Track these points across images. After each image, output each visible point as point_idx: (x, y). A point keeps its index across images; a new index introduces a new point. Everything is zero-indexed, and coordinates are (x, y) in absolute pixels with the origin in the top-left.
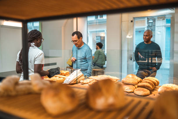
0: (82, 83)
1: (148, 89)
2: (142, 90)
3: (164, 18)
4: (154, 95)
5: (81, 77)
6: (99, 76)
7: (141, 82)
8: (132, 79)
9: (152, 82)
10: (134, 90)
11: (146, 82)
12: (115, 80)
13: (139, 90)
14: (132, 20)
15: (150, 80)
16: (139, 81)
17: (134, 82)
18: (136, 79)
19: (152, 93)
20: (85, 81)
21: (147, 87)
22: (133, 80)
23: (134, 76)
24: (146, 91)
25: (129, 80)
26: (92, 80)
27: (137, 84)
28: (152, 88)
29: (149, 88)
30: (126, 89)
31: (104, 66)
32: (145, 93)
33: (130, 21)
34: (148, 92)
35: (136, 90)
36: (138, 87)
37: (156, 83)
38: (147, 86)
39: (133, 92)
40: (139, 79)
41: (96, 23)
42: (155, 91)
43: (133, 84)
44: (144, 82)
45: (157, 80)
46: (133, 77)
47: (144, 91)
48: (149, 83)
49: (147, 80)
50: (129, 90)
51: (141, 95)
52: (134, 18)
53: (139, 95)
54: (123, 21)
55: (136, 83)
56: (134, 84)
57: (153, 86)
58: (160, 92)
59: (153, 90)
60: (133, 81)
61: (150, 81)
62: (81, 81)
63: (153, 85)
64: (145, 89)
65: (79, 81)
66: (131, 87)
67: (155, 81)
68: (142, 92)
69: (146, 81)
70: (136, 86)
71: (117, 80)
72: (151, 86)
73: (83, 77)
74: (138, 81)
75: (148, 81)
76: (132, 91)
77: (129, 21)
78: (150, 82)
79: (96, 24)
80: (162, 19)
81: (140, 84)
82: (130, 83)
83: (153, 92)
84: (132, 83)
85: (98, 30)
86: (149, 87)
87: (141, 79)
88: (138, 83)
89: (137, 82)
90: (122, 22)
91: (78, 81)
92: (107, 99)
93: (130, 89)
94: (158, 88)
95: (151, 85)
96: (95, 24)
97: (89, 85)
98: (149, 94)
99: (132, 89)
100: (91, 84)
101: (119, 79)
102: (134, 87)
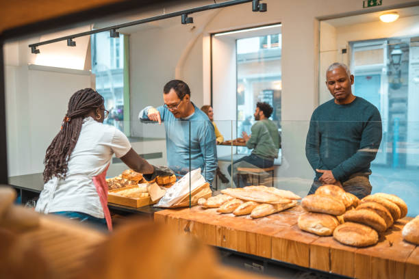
0: (203, 205)
1: (373, 228)
2: (356, 231)
4: (391, 245)
5: (203, 191)
6: (246, 188)
7: (355, 208)
8: (330, 199)
9: (386, 207)
10: (334, 230)
11: (369, 208)
12: (287, 201)
13: (346, 230)
14: (345, 48)
15: (379, 203)
16: (349, 205)
17: (334, 207)
18: (343, 198)
19: (385, 239)
20: (211, 202)
21: (369, 223)
22: (332, 201)
23: (337, 190)
24: (365, 232)
25: (322, 202)
26: (229, 197)
27: (342, 213)
28: (385, 225)
29: (376, 225)
30: (313, 225)
31: (276, 161)
32: (363, 238)
33: (340, 51)
34: (372, 235)
35: (339, 230)
36: (347, 220)
37: (399, 210)
38: (369, 219)
39: (332, 235)
40: (350, 198)
42: (394, 232)
43: (331, 212)
44: (363, 208)
45: (402, 202)
46: (334, 192)
47: (360, 234)
48: (376, 210)
49: (374, 201)
50: (320, 228)
51: (351, 243)
52: (351, 43)
53: (347, 243)
54: (321, 50)
55: (341, 211)
56: (335, 213)
57: (387, 219)
58: (406, 236)
59: (390, 230)
60: (333, 204)
61: (381, 204)
62: (201, 201)
63: (388, 216)
64: (367, 229)
65: (195, 200)
66: (327, 219)
67: (395, 206)
68: (355, 234)
69: (369, 204)
70: (341, 218)
71: (294, 199)
72: (382, 221)
73: (208, 191)
74: (346, 205)
75: (374, 205)
76: (327, 232)
77: (337, 50)
78: (379, 207)
79: (260, 62)
81: (352, 213)
82: (323, 211)
83: (386, 237)
84: (329, 210)
85: (263, 75)
86: (377, 222)
87: (357, 199)
88: (348, 208)
89: (343, 207)
90: (320, 52)
91: (192, 199)
93: (324, 226)
94: (403, 224)
95: (381, 216)
96: (257, 61)
97: (218, 211)
98: (376, 242)
99: (329, 227)
100: (224, 208)
101: (298, 197)
102: (335, 221)
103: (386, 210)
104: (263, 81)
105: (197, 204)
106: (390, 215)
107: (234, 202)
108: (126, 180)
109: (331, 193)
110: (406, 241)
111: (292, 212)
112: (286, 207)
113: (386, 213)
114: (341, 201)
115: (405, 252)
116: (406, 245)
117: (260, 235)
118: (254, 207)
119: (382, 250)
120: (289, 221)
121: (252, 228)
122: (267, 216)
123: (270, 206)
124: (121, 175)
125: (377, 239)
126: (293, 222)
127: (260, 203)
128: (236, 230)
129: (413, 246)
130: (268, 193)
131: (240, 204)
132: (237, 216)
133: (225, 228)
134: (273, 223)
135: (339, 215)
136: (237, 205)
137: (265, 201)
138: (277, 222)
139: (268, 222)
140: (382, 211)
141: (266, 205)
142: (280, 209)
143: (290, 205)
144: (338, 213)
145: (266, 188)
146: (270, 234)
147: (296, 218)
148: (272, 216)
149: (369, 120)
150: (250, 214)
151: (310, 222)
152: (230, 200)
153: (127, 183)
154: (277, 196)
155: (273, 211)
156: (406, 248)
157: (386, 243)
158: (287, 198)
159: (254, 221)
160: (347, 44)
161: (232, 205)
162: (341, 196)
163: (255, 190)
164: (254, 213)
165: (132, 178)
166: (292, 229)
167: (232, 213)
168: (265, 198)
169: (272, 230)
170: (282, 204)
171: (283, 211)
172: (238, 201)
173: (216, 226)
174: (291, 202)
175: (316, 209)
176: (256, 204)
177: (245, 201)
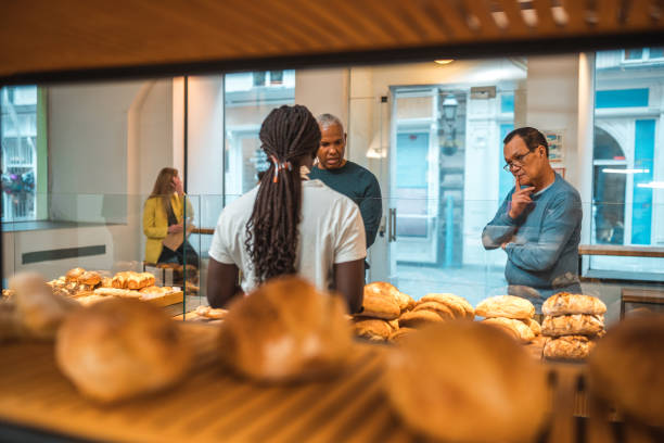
7: (410, 310)
8: (382, 300)
9: (449, 307)
11: (429, 308)
14: (385, 95)
15: (440, 303)
16: (404, 307)
17: (387, 309)
18: (396, 298)
22: (385, 301)
23: (388, 289)
25: (372, 303)
27: (397, 316)
33: (379, 99)
36: (403, 324)
37: (463, 311)
40: (405, 298)
41: (258, 100)
44: (422, 309)
46: (385, 291)
48: (438, 311)
49: (434, 301)
52: (393, 88)
54: (352, 96)
55: (395, 314)
56: (387, 317)
60: (386, 306)
61: (444, 304)
66: (379, 325)
67: (460, 307)
69: (430, 304)
70: (395, 323)
74: (401, 307)
75: (434, 305)
77: (373, 98)
78: (441, 307)
79: (258, 107)
80: (486, 94)
81: (408, 315)
82: (374, 315)
84: (382, 313)
88: (403, 311)
89: (398, 309)
90: (349, 99)
92: (299, 342)
93: (376, 334)
96: (255, 104)
99: (381, 335)
102: (388, 327)
103: (449, 311)
108: (74, 285)
109: (382, 292)
113: (449, 314)
114: (395, 302)
124: (63, 278)
135: (393, 319)
140: (444, 312)
144: (391, 316)
153: (77, 289)
160: (387, 89)
162: (394, 296)
165: (85, 280)
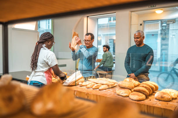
0: (80, 85)
1: (144, 94)
2: (137, 95)
3: (174, 21)
4: (150, 100)
5: (81, 79)
6: (98, 79)
7: (138, 86)
8: (129, 83)
9: (150, 86)
10: (129, 94)
11: (143, 86)
12: (113, 84)
13: (134, 94)
14: (141, 23)
17: (130, 86)
18: (134, 83)
20: (84, 84)
23: (132, 80)
24: (141, 95)
25: (125, 84)
26: (91, 82)
27: (133, 88)
28: (149, 93)
29: (145, 93)
30: (122, 93)
32: (139, 97)
33: (139, 25)
34: (144, 97)
35: (131, 95)
36: (134, 91)
37: (155, 87)
38: (142, 91)
39: (128, 97)
40: (137, 83)
41: (107, 26)
42: (152, 96)
43: (128, 88)
44: (140, 86)
45: (156, 85)
46: (130, 80)
47: (139, 96)
48: (146, 87)
49: (145, 84)
50: (124, 94)
51: (135, 99)
53: (134, 99)
54: (132, 24)
56: (130, 88)
58: (156, 97)
59: (150, 95)
61: (148, 85)
62: (80, 83)
63: (150, 90)
64: (140, 94)
66: (127, 90)
67: (153, 86)
68: (137, 96)
69: (143, 85)
70: (132, 90)
71: (116, 83)
72: (147, 91)
73: (83, 80)
74: (135, 86)
75: (145, 85)
76: (127, 95)
79: (107, 28)
80: (172, 22)
81: (136, 89)
82: (125, 87)
83: (149, 97)
85: (109, 33)
86: (145, 92)
89: (133, 86)
91: (77, 82)
93: (126, 93)
94: (155, 93)
95: (147, 90)
97: (86, 87)
98: (144, 99)
99: (127, 93)
100: (88, 86)
101: (117, 82)
102: (130, 91)
104: (108, 36)
105: (78, 85)
106: (151, 89)
107: (93, 84)
109: (129, 81)
110: (156, 99)
111: (115, 88)
112: (113, 86)
113: (149, 89)
114: (133, 84)
115: (155, 103)
116: (156, 100)
117: (102, 96)
118: (100, 86)
119: (147, 102)
120: (113, 91)
121: (99, 93)
122: (105, 89)
123: (107, 86)
125: (145, 98)
126: (115, 92)
127: (103, 84)
128: (92, 94)
129: (158, 101)
130: (106, 80)
131: (95, 85)
132: (94, 89)
133: (88, 93)
134: (107, 92)
135: (132, 89)
136: (94, 85)
137: (104, 84)
138: (109, 91)
139: (105, 92)
140: (148, 88)
141: (105, 85)
142: (110, 87)
143: (114, 85)
145: (105, 78)
146: (105, 96)
147: (116, 90)
148: (107, 89)
149: (149, 53)
150: (98, 88)
151: (120, 91)
152: (91, 83)
154: (109, 82)
155: (107, 88)
156: (156, 101)
157: (149, 99)
158: (113, 83)
159: (100, 91)
160: (143, 22)
161: (92, 85)
162: (133, 82)
163: (101, 79)
164: (100, 88)
166: (114, 94)
167: (91, 88)
168: (105, 83)
169: (106, 94)
170: (111, 85)
171: (112, 88)
172: (94, 84)
173: (85, 93)
174: (114, 84)
175: (123, 87)
176: (101, 85)
177: (97, 83)
